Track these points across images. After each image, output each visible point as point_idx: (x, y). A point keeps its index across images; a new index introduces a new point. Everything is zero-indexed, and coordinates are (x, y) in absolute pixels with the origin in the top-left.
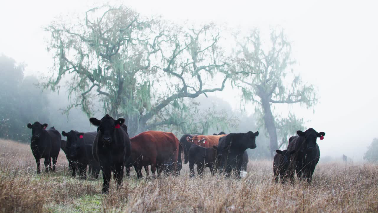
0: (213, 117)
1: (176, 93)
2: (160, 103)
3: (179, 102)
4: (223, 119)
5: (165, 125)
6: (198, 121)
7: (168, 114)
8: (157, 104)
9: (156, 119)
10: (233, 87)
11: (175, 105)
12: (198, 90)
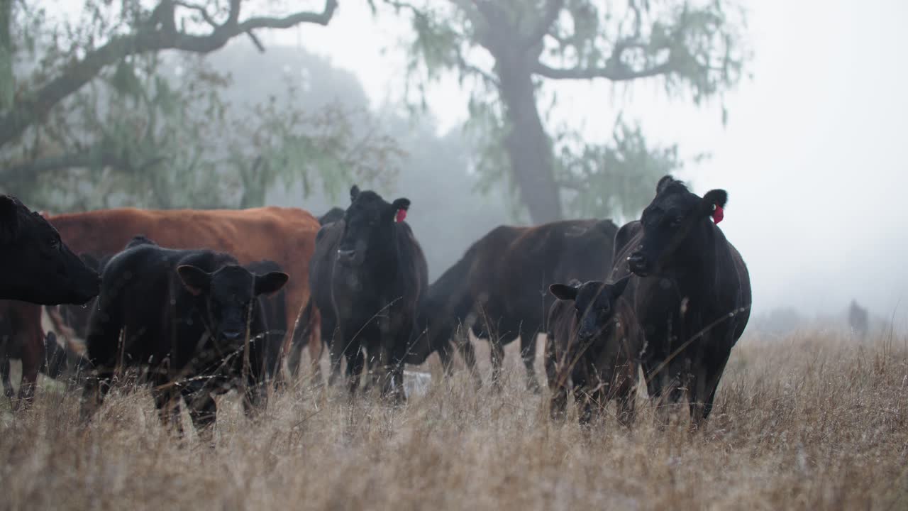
0: (289, 140)
1: (126, 30)
2: (54, 74)
3: (138, 72)
4: (332, 145)
5: (78, 171)
6: (223, 154)
7: (90, 123)
8: (39, 78)
9: (37, 142)
10: (374, 9)
11: (124, 82)
12: (221, 20)
